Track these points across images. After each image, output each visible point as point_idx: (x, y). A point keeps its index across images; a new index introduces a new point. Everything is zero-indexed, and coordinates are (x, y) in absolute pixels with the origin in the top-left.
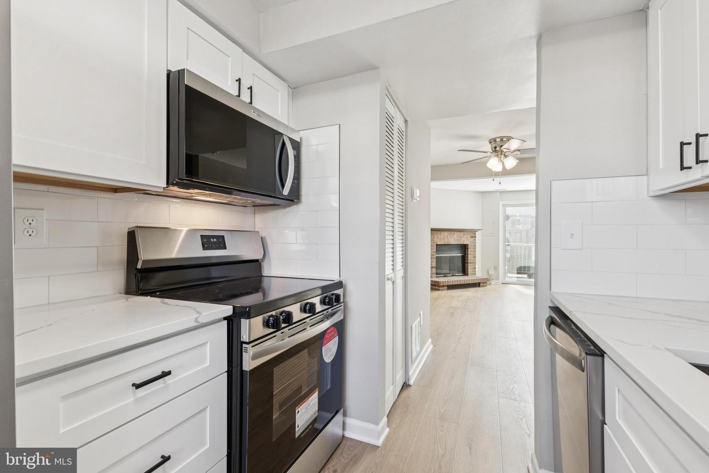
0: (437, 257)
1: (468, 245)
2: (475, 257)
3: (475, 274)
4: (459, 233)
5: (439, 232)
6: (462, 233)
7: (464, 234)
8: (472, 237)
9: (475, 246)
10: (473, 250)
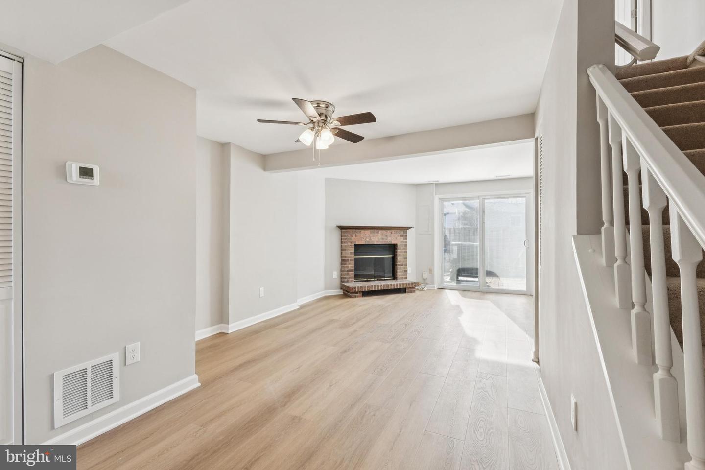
0: (355, 259)
1: (397, 244)
2: (406, 258)
3: (406, 278)
4: (384, 231)
5: (357, 230)
6: (389, 232)
7: (391, 233)
8: (402, 236)
9: (406, 246)
10: (403, 251)
